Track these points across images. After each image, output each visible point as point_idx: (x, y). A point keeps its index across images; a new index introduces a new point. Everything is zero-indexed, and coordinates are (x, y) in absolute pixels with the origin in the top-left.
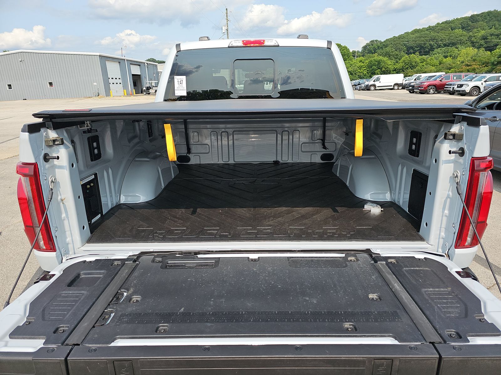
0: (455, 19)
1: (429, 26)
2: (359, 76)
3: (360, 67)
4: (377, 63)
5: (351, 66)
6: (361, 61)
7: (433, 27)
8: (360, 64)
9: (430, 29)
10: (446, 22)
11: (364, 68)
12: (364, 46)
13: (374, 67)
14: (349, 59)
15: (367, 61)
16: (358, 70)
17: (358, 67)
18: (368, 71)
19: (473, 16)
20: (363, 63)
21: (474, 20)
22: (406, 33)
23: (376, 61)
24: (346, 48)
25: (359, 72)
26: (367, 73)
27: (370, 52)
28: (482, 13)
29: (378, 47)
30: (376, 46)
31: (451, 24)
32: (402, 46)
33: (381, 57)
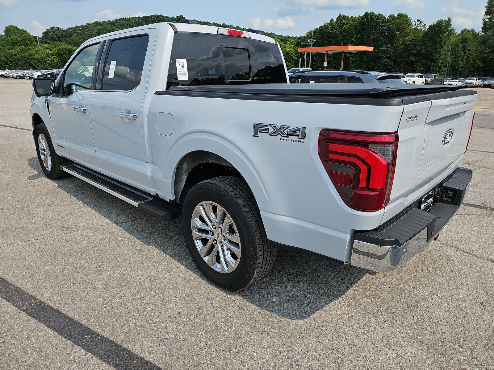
0: (131, 17)
1: (109, 20)
2: (49, 64)
3: (49, 55)
4: (67, 52)
5: (36, 53)
6: (47, 49)
7: (112, 21)
8: (47, 51)
9: (110, 24)
10: (123, 19)
11: (54, 56)
12: (44, 32)
13: (64, 56)
14: (32, 45)
15: (55, 49)
16: (46, 58)
17: (46, 55)
18: (59, 59)
19: (144, 17)
20: (51, 50)
21: (146, 21)
22: (88, 24)
23: (65, 50)
24: (26, 32)
25: (48, 60)
26: (58, 61)
27: (53, 39)
28: (151, 16)
29: (62, 35)
30: (59, 34)
31: (129, 21)
32: (87, 36)
33: (70, 46)
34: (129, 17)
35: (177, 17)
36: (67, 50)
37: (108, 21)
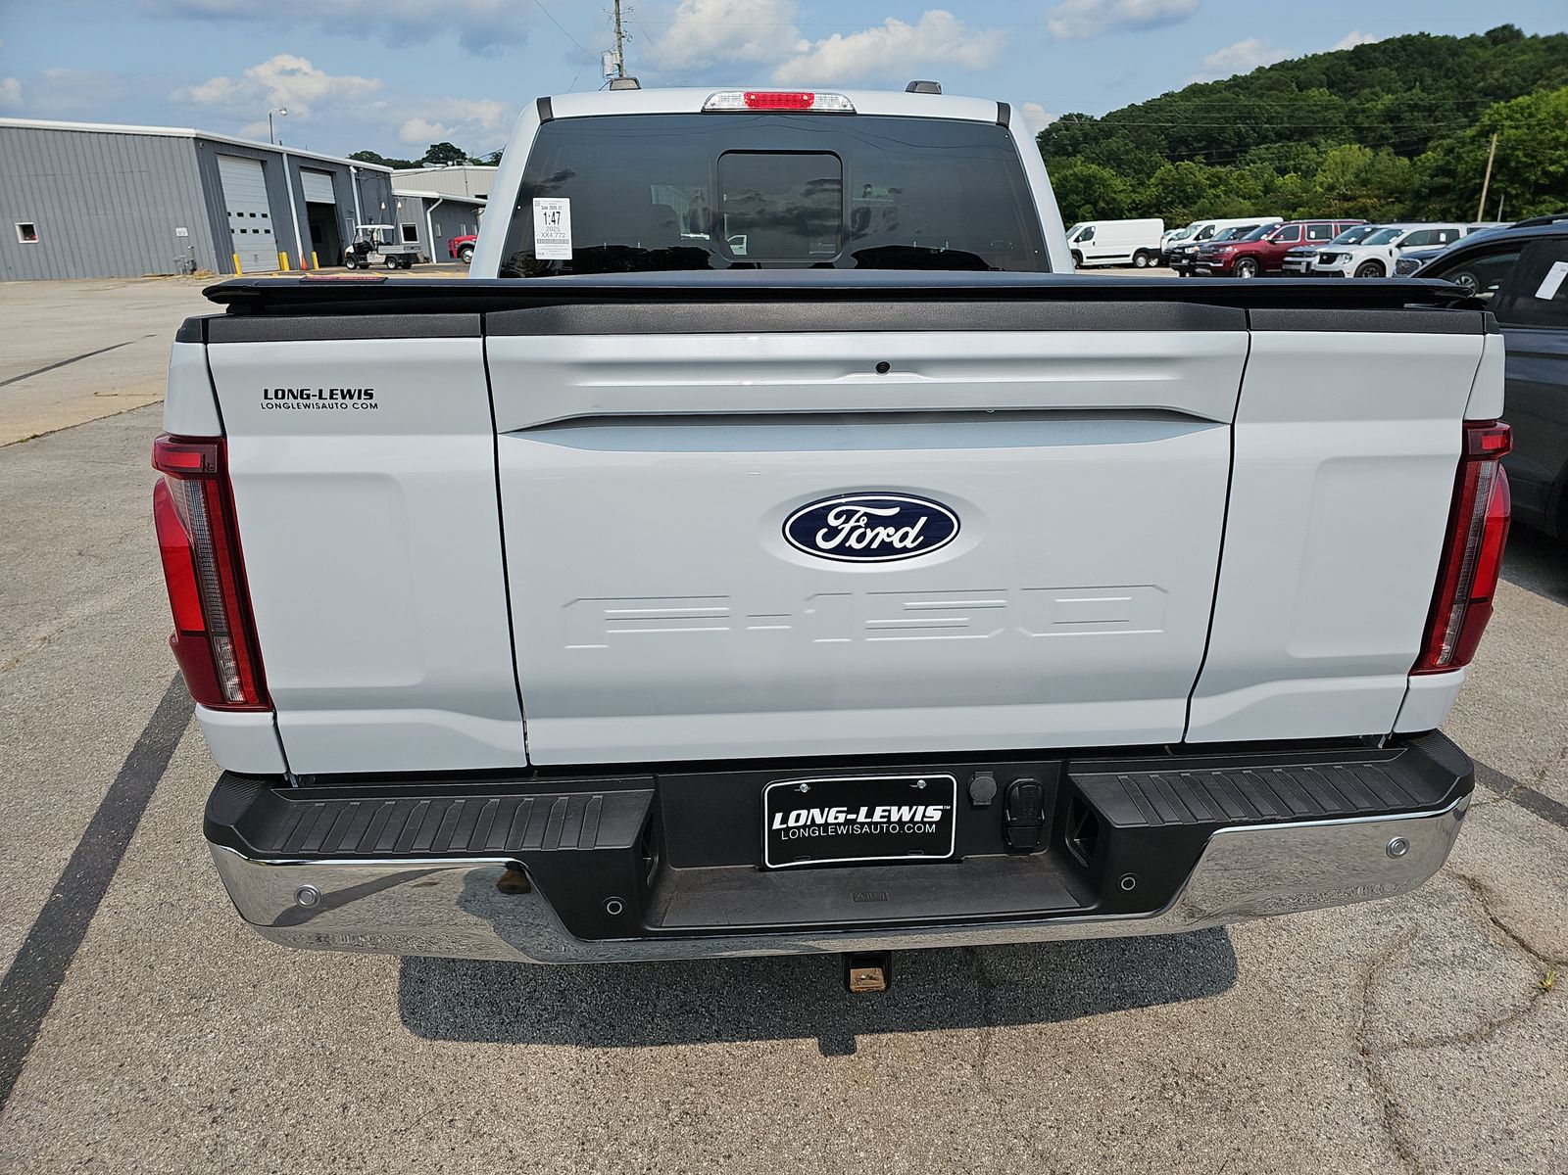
0: (1310, 56)
1: (1235, 76)
4: (1082, 185)
7: (1245, 78)
9: (1237, 86)
10: (1282, 65)
12: (1042, 133)
13: (1073, 197)
19: (1360, 50)
21: (1363, 61)
22: (1166, 95)
23: (1078, 179)
27: (1062, 151)
29: (1085, 135)
30: (1079, 134)
31: (1299, 70)
32: (1155, 134)
33: (1093, 166)
34: (1306, 56)
35: (1488, 33)
36: (1081, 181)
37: (1230, 77)
